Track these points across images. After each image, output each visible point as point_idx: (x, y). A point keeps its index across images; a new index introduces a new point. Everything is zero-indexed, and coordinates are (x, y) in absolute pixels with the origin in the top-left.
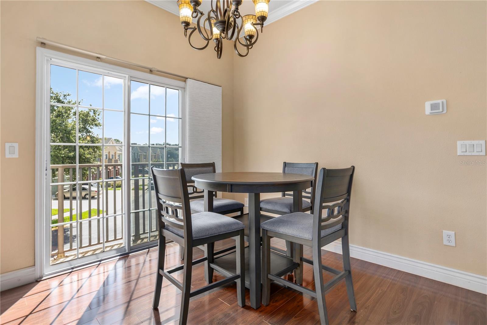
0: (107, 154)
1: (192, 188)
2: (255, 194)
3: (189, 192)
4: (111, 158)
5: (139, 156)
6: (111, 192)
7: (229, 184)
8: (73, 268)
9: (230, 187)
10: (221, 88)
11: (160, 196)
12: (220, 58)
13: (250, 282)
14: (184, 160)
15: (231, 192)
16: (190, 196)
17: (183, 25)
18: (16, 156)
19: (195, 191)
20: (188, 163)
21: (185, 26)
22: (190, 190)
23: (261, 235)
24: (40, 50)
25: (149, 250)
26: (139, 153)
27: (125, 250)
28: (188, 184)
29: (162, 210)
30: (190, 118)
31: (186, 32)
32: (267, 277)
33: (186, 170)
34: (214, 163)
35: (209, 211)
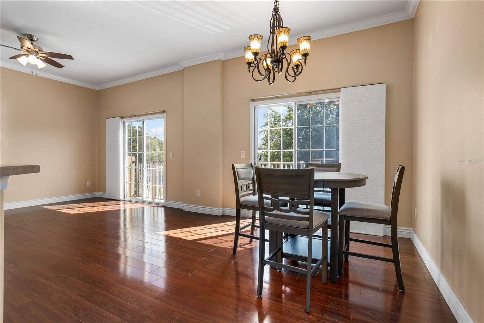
10: (385, 84)
17: (247, 65)
18: (244, 157)
31: (250, 70)
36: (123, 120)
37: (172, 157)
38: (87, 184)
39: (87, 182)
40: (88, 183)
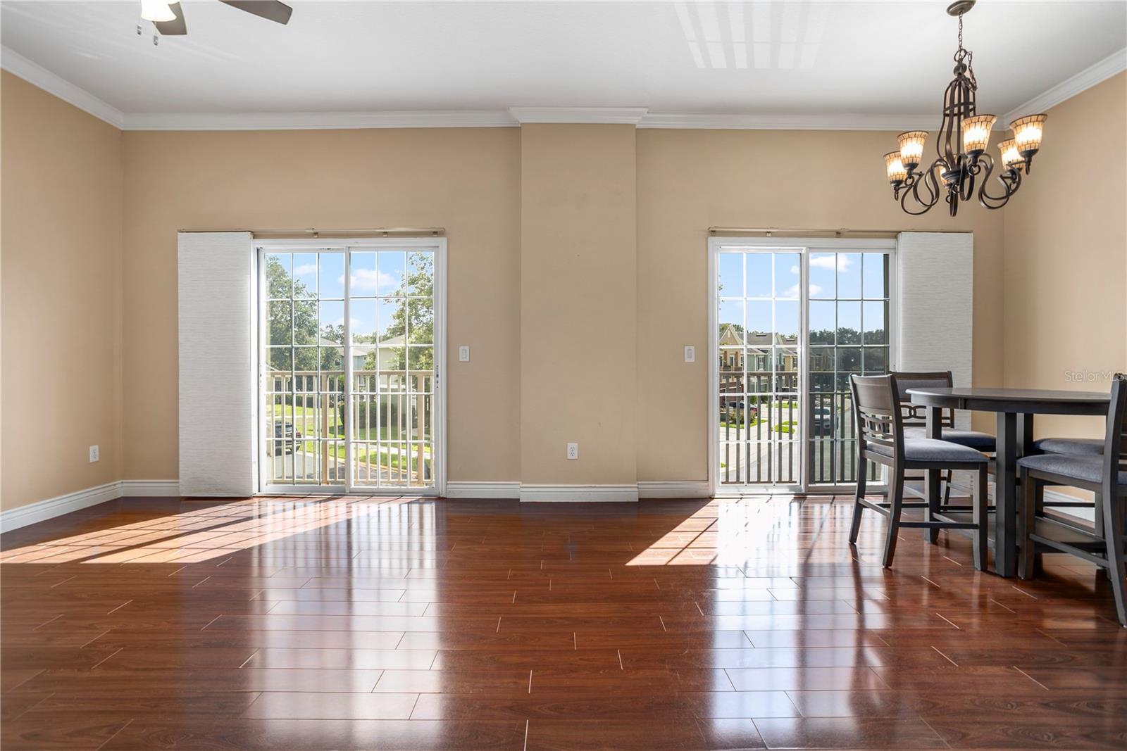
0: (733, 356)
1: (908, 410)
2: (1006, 414)
3: (903, 415)
4: (729, 363)
5: (784, 359)
6: (733, 431)
7: (961, 398)
8: (742, 495)
9: (963, 402)
10: (972, 234)
11: (862, 409)
12: (955, 214)
13: (997, 539)
14: (895, 368)
15: (965, 408)
16: (904, 421)
17: (893, 185)
18: (692, 360)
19: (913, 414)
20: (901, 371)
21: (896, 186)
22: (905, 412)
23: (1018, 475)
24: (712, 240)
25: (834, 498)
26: (784, 355)
27: (801, 490)
28: (902, 403)
29: (865, 426)
30: (904, 299)
31: (897, 193)
32: (1028, 536)
33: (898, 381)
34: (950, 373)
35: (933, 438)
36: (259, 243)
37: (468, 360)
38: (91, 454)
39: (92, 448)
40: (94, 453)
